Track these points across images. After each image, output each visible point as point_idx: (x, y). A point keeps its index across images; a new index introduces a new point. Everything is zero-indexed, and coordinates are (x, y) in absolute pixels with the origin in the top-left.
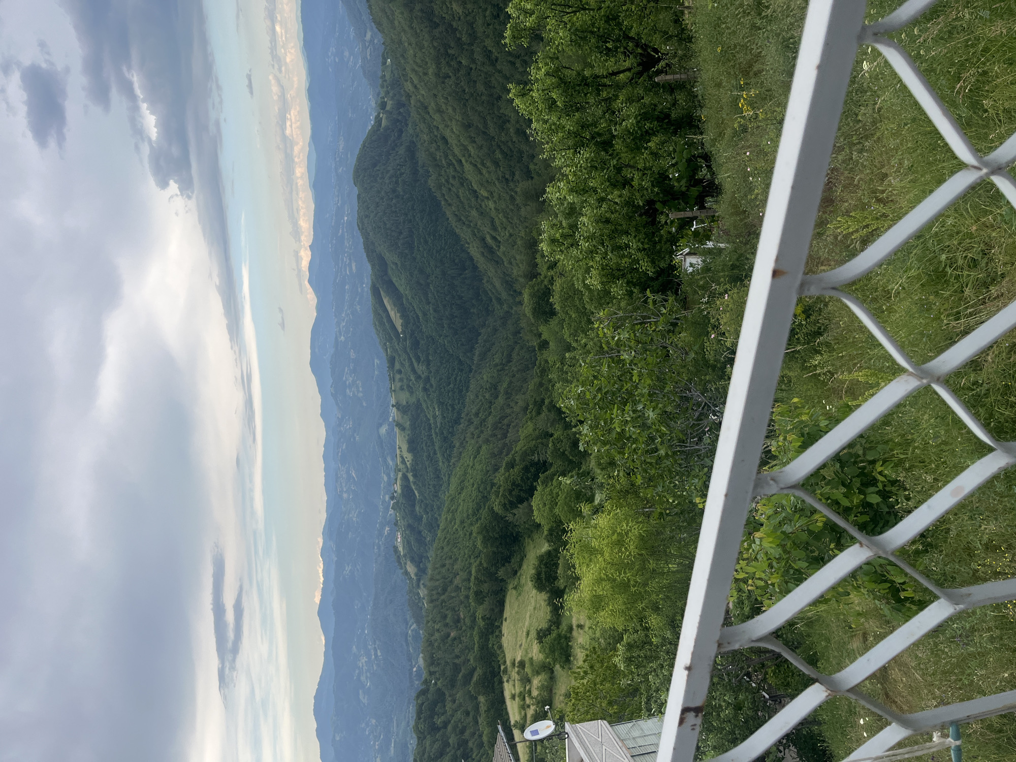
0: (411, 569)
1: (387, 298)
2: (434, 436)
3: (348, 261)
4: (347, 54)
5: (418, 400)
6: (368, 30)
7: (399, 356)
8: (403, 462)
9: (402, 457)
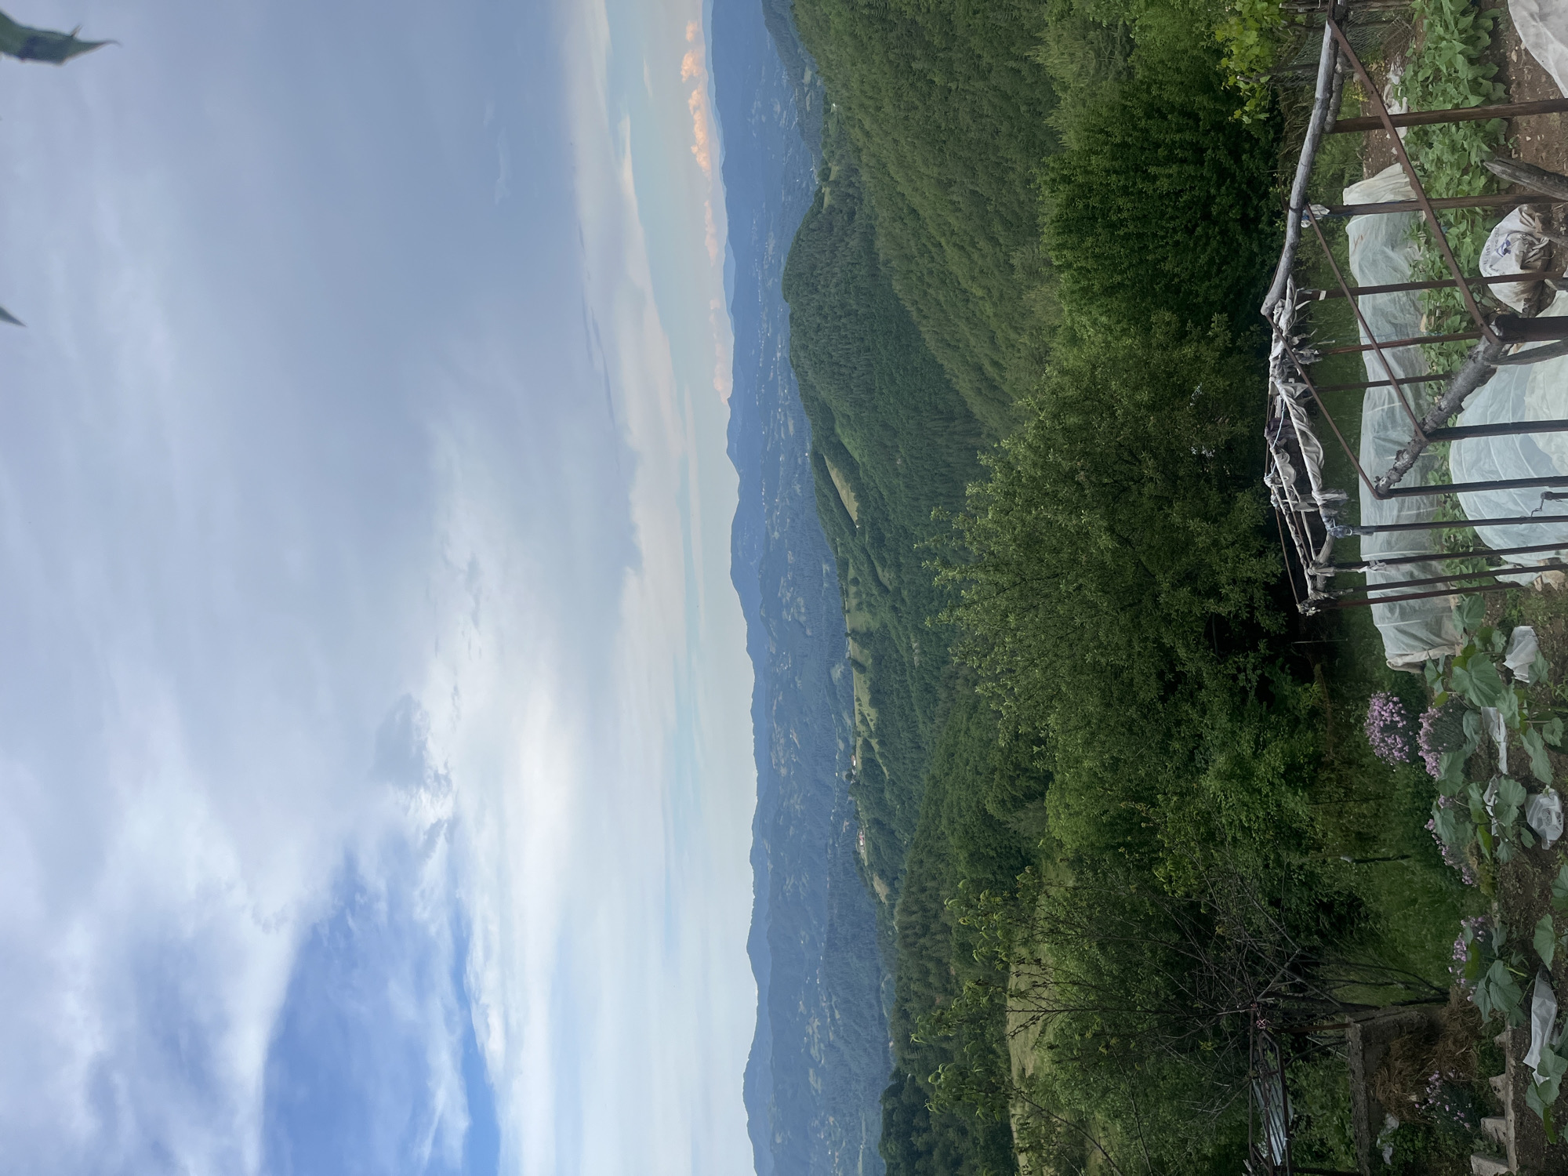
0: (880, 888)
1: (836, 470)
2: (909, 682)
3: (783, 419)
4: (778, 108)
5: (885, 626)
6: (807, 68)
7: (855, 558)
8: (864, 721)
9: (861, 713)
